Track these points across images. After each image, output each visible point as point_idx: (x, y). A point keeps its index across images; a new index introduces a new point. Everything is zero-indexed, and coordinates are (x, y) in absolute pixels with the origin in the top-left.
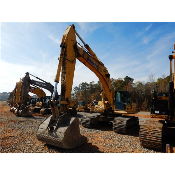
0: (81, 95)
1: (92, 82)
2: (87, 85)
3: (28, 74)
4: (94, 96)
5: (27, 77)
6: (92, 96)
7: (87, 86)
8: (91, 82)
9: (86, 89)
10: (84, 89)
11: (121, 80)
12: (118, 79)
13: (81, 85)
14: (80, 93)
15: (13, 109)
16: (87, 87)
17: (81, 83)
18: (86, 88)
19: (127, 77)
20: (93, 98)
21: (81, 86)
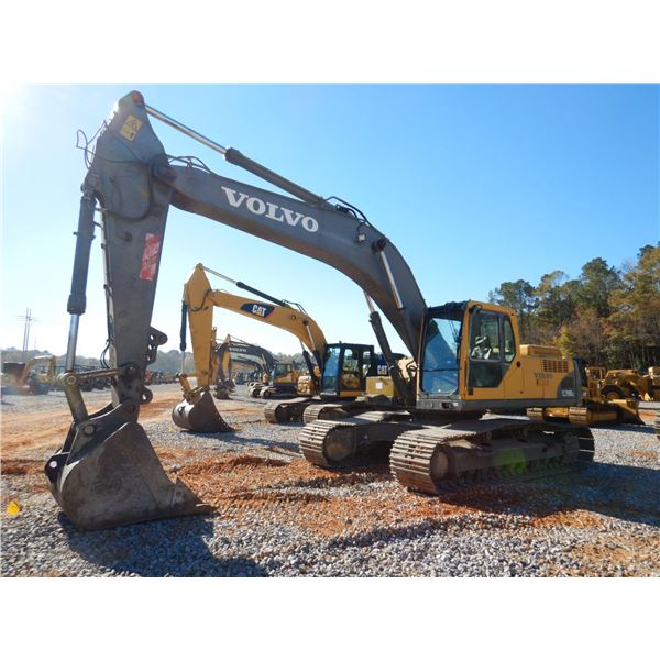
1: (549, 273)
2: (529, 290)
4: (568, 335)
6: (559, 336)
7: (530, 295)
8: (546, 276)
9: (525, 310)
13: (499, 293)
15: (183, 408)
16: (530, 301)
17: (499, 287)
18: (524, 305)
20: (567, 345)
21: (501, 298)
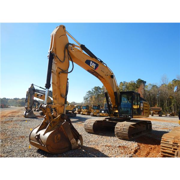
0: (94, 99)
2: (100, 89)
3: (32, 85)
5: (32, 87)
9: (99, 93)
10: (97, 93)
11: (133, 82)
12: (130, 82)
14: (93, 97)
16: (100, 91)
17: (94, 88)
19: (139, 79)
21: (94, 90)
